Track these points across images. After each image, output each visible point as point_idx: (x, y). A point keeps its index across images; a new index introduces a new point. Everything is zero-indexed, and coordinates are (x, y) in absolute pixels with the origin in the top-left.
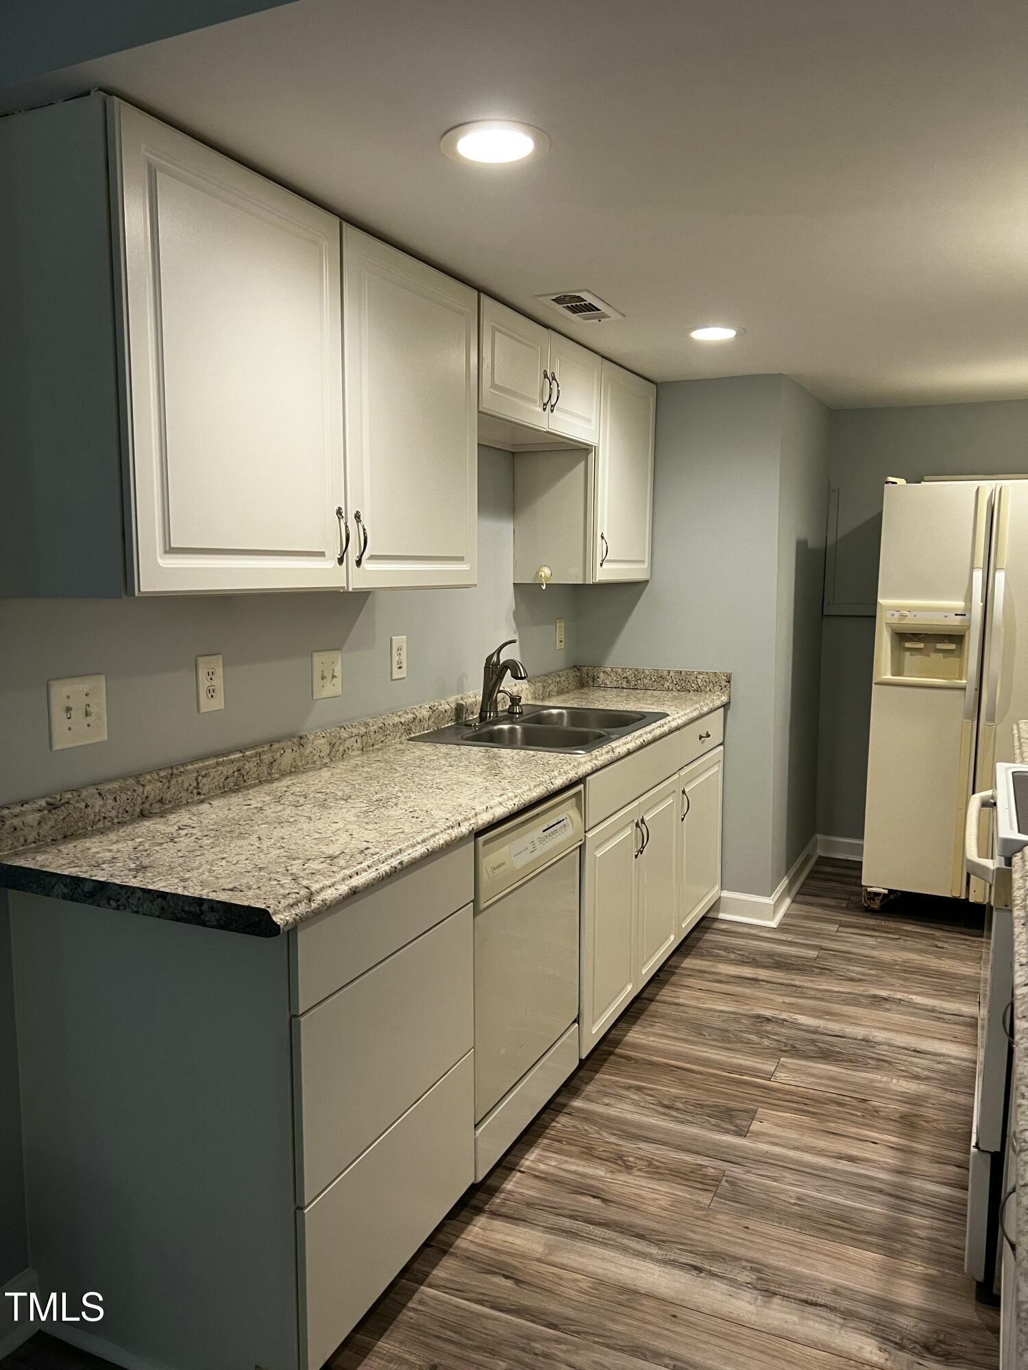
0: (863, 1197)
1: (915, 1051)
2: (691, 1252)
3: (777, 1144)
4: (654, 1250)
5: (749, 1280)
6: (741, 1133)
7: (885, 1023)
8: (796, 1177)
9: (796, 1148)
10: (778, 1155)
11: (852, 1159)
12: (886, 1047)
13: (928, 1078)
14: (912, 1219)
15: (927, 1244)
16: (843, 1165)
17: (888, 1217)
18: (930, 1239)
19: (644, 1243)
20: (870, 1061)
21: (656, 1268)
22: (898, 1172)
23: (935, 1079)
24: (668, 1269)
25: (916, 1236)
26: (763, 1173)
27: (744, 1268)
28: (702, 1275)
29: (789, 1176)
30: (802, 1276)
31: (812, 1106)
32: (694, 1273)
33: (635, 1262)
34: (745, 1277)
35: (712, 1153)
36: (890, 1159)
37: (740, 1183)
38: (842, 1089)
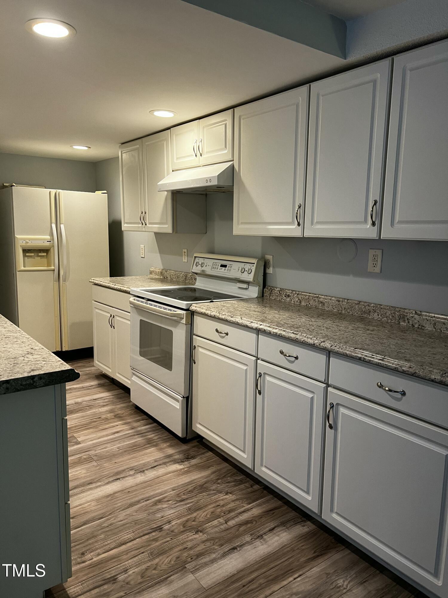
0: (132, 439)
1: (94, 400)
2: (110, 477)
3: (93, 440)
4: (99, 484)
5: (134, 473)
6: (79, 443)
7: (76, 396)
8: (110, 444)
9: (99, 438)
10: (96, 443)
11: (117, 432)
12: (85, 402)
13: (107, 405)
14: (149, 436)
15: (159, 439)
16: (117, 435)
17: (144, 439)
18: (159, 438)
19: (94, 484)
20: (86, 408)
21: (108, 486)
22: (132, 429)
23: (109, 404)
24: (111, 485)
25: (155, 439)
26: (100, 449)
27: (128, 471)
28: (121, 479)
29: (108, 445)
30: (144, 463)
31: (88, 426)
32: (119, 480)
33: (99, 489)
34: (132, 473)
35: (78, 453)
36: (125, 427)
37: (97, 454)
38: (89, 418)
